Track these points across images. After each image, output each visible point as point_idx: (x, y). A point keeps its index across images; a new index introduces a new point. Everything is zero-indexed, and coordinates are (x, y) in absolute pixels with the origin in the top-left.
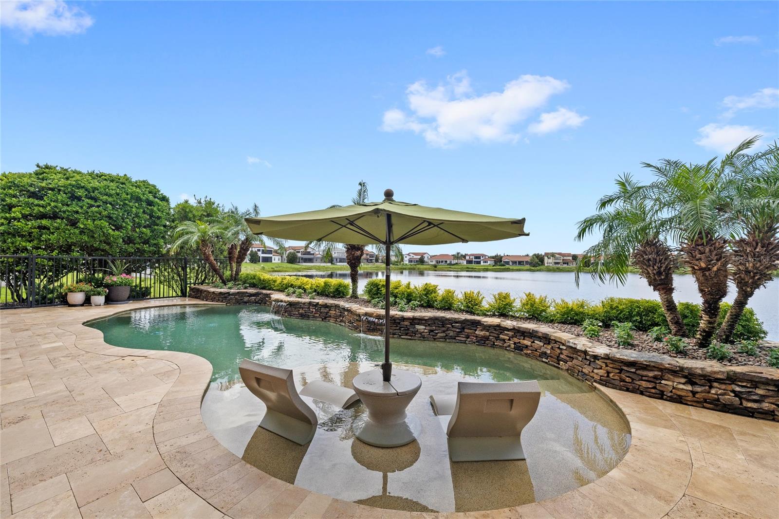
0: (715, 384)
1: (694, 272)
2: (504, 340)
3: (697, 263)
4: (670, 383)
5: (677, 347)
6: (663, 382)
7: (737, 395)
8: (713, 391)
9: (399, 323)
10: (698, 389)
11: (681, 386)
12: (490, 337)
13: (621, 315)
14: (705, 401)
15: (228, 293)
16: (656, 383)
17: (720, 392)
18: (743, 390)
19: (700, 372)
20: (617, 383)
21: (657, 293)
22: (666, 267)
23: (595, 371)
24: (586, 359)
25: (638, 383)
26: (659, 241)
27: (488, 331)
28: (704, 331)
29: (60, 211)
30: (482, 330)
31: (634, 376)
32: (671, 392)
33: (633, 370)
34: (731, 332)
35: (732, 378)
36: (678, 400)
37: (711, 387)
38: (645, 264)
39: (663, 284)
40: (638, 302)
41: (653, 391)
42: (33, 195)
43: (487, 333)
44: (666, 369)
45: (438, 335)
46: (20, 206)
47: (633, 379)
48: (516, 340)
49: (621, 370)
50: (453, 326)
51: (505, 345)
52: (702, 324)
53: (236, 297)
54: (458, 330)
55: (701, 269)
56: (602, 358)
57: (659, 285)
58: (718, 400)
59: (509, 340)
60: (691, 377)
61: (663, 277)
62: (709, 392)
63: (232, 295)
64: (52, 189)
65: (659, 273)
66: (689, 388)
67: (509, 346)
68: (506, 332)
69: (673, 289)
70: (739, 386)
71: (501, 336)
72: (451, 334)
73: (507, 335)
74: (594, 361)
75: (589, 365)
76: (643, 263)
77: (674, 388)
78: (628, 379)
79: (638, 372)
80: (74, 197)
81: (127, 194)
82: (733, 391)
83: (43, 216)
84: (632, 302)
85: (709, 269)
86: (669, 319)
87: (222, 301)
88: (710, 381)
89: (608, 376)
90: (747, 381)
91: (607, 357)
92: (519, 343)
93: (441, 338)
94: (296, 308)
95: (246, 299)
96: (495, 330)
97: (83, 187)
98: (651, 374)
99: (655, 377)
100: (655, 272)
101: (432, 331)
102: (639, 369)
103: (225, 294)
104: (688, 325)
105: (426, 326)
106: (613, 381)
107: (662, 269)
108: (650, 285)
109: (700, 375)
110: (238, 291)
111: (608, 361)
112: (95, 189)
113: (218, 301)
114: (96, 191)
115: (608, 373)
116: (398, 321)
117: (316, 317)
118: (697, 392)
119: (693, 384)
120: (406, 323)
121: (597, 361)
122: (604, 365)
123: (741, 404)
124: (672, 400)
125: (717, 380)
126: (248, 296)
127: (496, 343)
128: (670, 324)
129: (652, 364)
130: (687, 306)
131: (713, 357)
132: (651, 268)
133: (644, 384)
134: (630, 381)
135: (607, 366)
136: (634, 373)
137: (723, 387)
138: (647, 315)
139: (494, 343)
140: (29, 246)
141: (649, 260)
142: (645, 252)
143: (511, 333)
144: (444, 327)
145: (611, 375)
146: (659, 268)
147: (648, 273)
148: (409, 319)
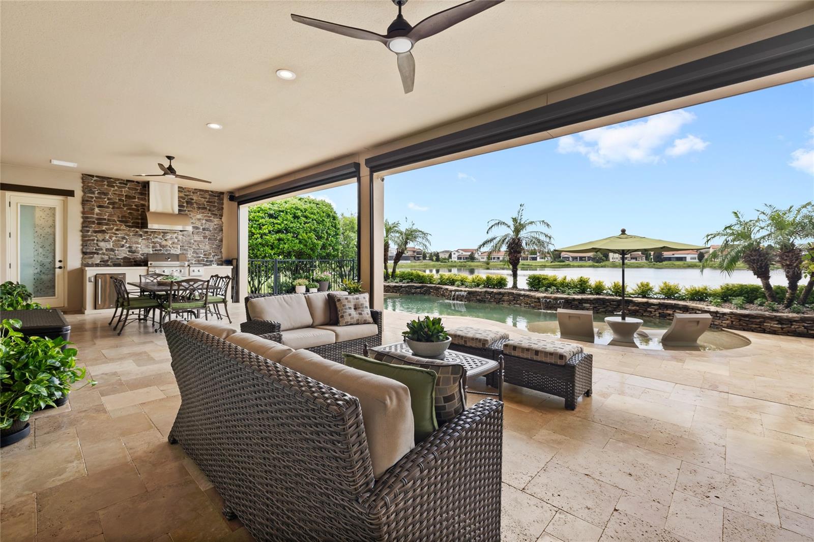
0: (794, 323)
1: (783, 266)
2: (651, 312)
3: (784, 262)
4: (769, 324)
5: (773, 308)
6: (765, 324)
7: (805, 327)
8: (793, 327)
9: (571, 303)
10: (785, 326)
11: (775, 326)
12: (640, 311)
13: (735, 294)
14: (789, 332)
15: (401, 286)
16: (761, 325)
17: (796, 327)
18: (809, 325)
19: (786, 317)
20: (738, 327)
21: (759, 279)
22: (766, 264)
23: (724, 322)
24: (717, 316)
25: (751, 326)
26: (760, 248)
27: (638, 306)
28: (789, 299)
29: (289, 227)
30: (634, 306)
31: (748, 322)
32: (770, 329)
33: (747, 319)
34: (805, 301)
35: (803, 320)
36: (774, 332)
37: (792, 325)
38: (752, 262)
39: (763, 273)
40: (746, 285)
41: (759, 329)
42: (271, 216)
43: (638, 308)
44: (767, 317)
45: (601, 310)
46: (267, 224)
47: (747, 324)
48: (660, 311)
49: (740, 320)
50: (611, 304)
51: (652, 315)
52: (787, 295)
53: (407, 289)
54: (615, 307)
55: (787, 265)
56: (728, 314)
57: (760, 275)
58: (795, 331)
59: (655, 311)
60: (780, 321)
61: (763, 270)
62: (790, 327)
63: (404, 287)
64: (283, 212)
65: (761, 267)
66: (780, 326)
67: (655, 315)
68: (652, 307)
69: (770, 277)
70: (806, 323)
71: (649, 309)
72: (610, 309)
73: (653, 308)
74: (723, 317)
75: (719, 319)
76: (750, 261)
77: (771, 327)
78: (744, 324)
79: (750, 320)
80: (296, 217)
81: (323, 213)
82: (804, 326)
83: (279, 231)
84: (742, 286)
85: (792, 265)
86: (767, 295)
87: (396, 293)
88: (791, 322)
89: (732, 324)
90: (811, 320)
91: (732, 313)
92: (663, 313)
93: (603, 312)
94: (474, 296)
95: (413, 291)
96: (644, 305)
97: (299, 209)
98: (758, 320)
99: (760, 322)
100: (758, 267)
101: (596, 307)
102: (751, 318)
103: (399, 287)
104: (779, 298)
105: (591, 304)
106: (735, 326)
107: (763, 265)
108: (755, 275)
109: (786, 319)
110: (408, 284)
111: (732, 316)
112: (306, 210)
113: (393, 292)
114: (307, 212)
115: (732, 322)
116: (570, 301)
117: (491, 302)
118: (784, 328)
119: (782, 324)
120: (577, 303)
121: (725, 316)
122: (729, 318)
123: (808, 332)
124: (770, 333)
125: (795, 321)
126: (415, 288)
127: (644, 314)
128: (768, 298)
129: (759, 315)
130: (779, 287)
131: (794, 312)
132: (756, 264)
133: (754, 326)
134: (746, 325)
135: (731, 318)
136: (748, 321)
137: (798, 324)
138: (752, 293)
139: (643, 314)
140: (272, 252)
141: (754, 260)
142: (751, 255)
143: (656, 307)
144: (604, 305)
145: (734, 323)
146: (761, 264)
147: (754, 267)
148: (578, 300)
